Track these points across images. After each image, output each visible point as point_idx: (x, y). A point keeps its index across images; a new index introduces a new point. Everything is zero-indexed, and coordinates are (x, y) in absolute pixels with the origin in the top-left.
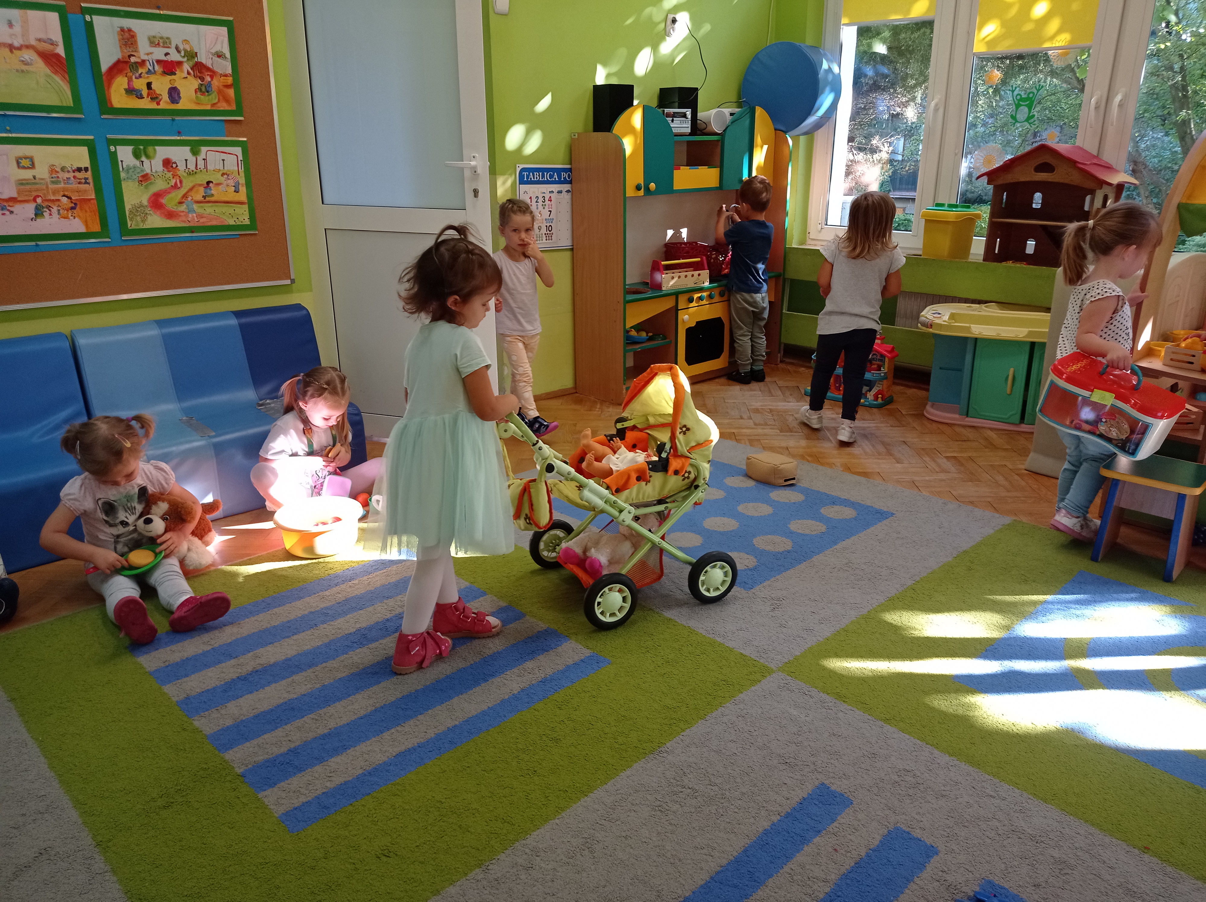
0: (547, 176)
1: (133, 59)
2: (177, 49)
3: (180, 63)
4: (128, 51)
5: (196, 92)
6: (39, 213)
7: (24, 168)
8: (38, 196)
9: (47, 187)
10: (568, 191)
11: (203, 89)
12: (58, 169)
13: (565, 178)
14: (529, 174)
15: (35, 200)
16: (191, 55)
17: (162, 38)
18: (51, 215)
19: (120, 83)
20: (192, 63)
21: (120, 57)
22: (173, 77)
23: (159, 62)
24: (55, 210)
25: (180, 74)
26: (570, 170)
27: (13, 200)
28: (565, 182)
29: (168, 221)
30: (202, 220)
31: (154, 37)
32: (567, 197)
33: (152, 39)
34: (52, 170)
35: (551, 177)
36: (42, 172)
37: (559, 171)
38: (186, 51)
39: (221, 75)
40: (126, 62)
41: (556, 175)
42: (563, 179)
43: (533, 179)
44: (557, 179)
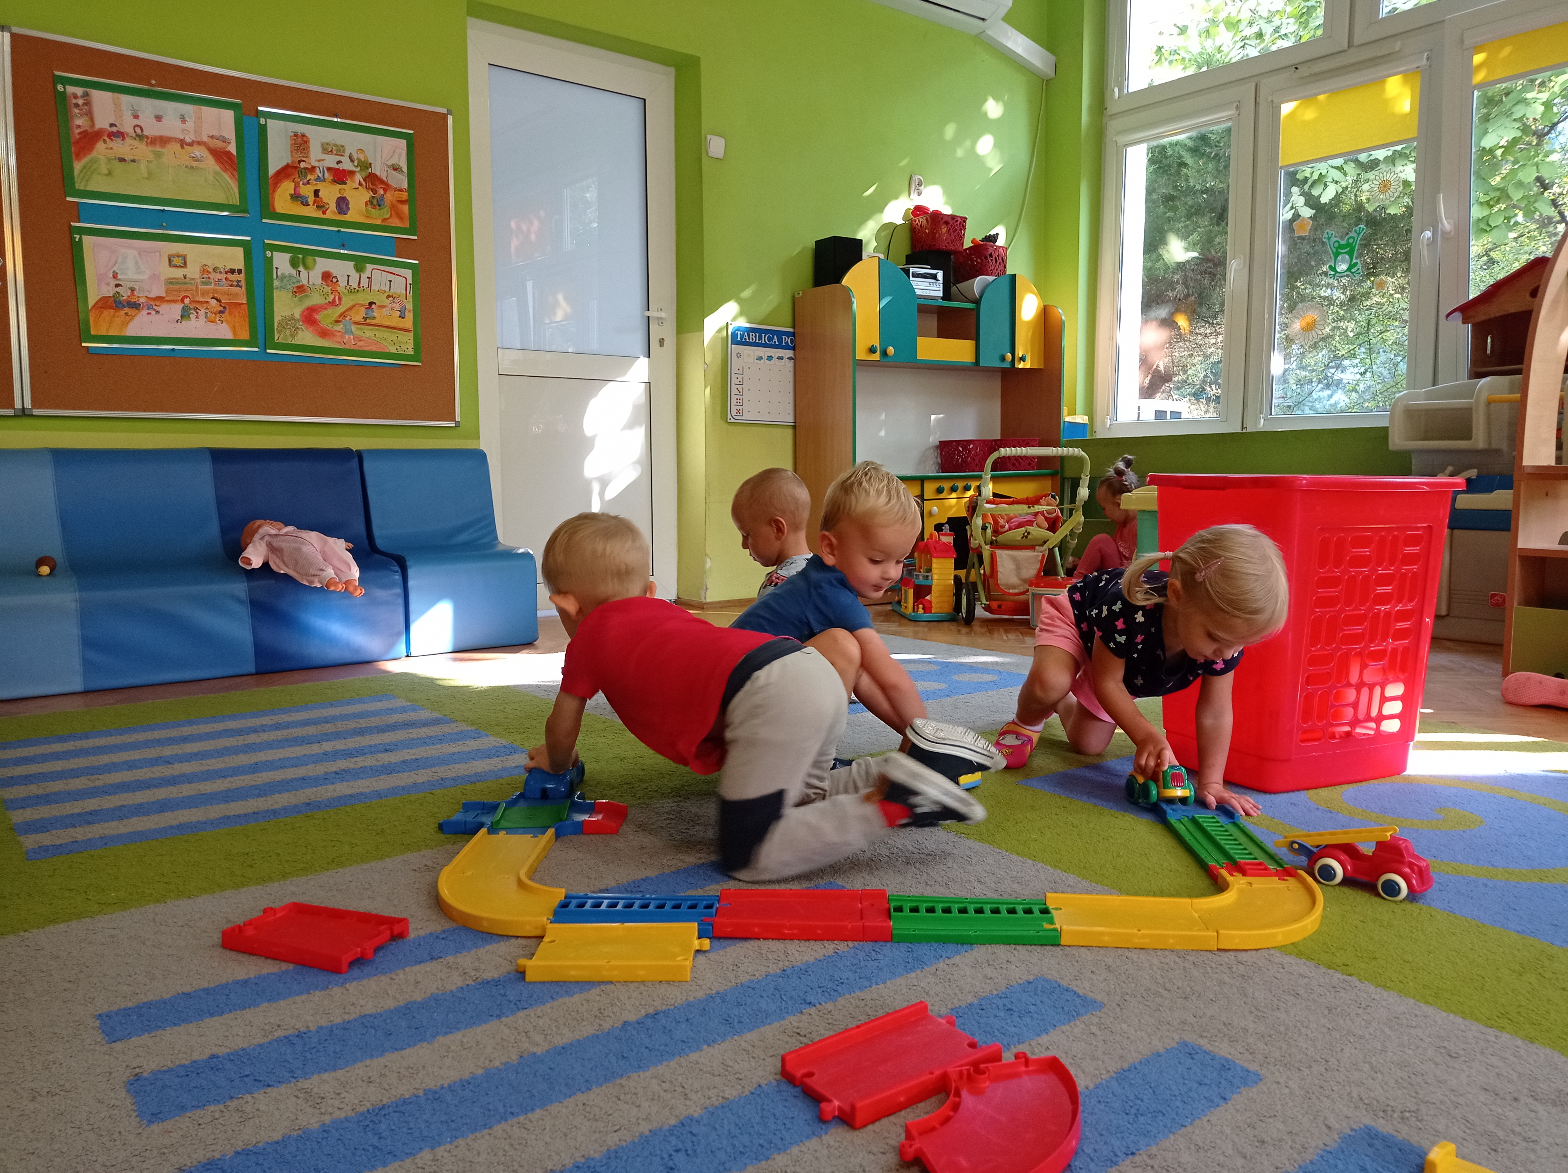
0: (765, 339)
1: (302, 165)
2: (351, 157)
3: (352, 173)
4: (298, 156)
5: (366, 204)
6: (185, 315)
7: (176, 266)
8: (187, 297)
9: (197, 288)
10: (790, 358)
11: (375, 202)
12: (210, 270)
13: (787, 343)
14: (744, 334)
15: (182, 301)
16: (365, 165)
17: (336, 145)
18: (197, 317)
19: (287, 187)
20: (365, 174)
21: (290, 162)
22: (343, 186)
23: (329, 169)
24: (202, 313)
25: (351, 184)
26: (793, 334)
27: (160, 299)
28: (786, 347)
29: (321, 339)
30: (359, 344)
31: (328, 144)
32: (790, 365)
33: (326, 146)
34: (204, 270)
35: (770, 339)
36: (193, 271)
37: (780, 334)
38: (359, 160)
39: (396, 190)
40: (296, 167)
41: (776, 338)
42: (784, 344)
43: (747, 340)
44: (777, 343)
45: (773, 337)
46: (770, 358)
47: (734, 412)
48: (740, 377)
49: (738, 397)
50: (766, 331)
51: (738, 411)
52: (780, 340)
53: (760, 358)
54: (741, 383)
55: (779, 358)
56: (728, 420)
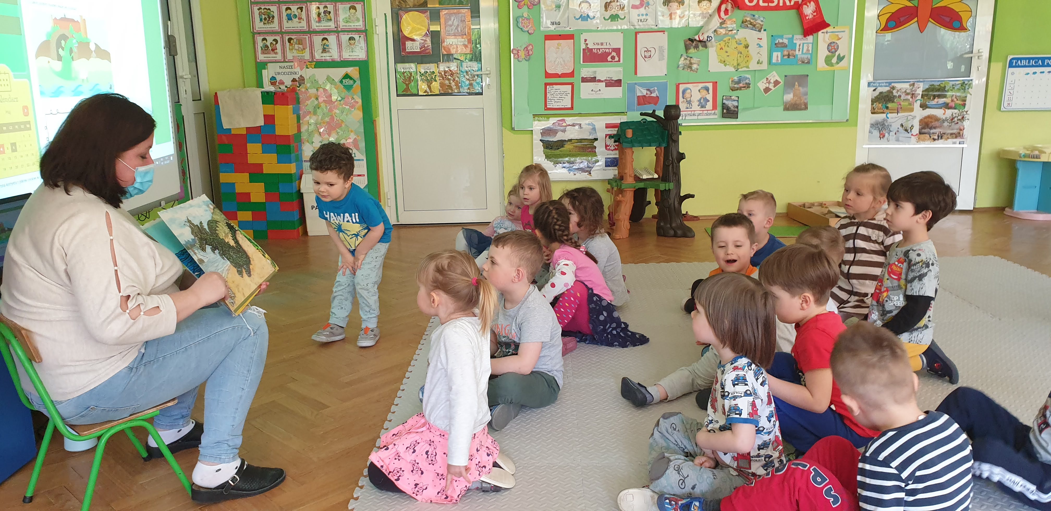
0: (1032, 62)
10: (1049, 72)
13: (1048, 64)
28: (1047, 66)
32: (1048, 76)
35: (1036, 62)
37: (1043, 59)
41: (1040, 61)
42: (1046, 64)
43: (1020, 64)
44: (1041, 64)
45: (1038, 61)
46: (1035, 73)
47: (1006, 105)
48: (1012, 86)
49: (1009, 97)
50: (1033, 59)
51: (1009, 104)
52: (1043, 62)
53: (1028, 74)
54: (1013, 89)
55: (1041, 72)
56: (1002, 110)
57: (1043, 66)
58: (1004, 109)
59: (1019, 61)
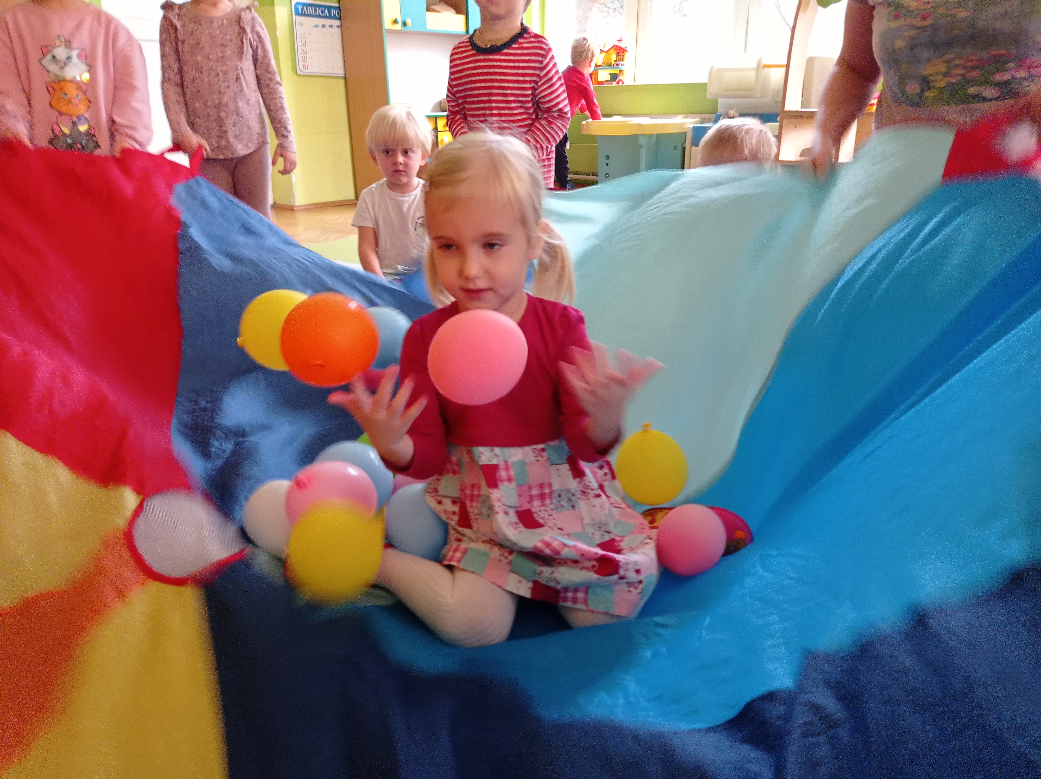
0: (319, 11)
10: (338, 26)
13: (335, 15)
14: (303, 7)
26: (339, 8)
28: (335, 18)
32: (338, 31)
35: (322, 12)
37: (329, 8)
41: (326, 10)
42: (333, 15)
43: (306, 12)
44: (328, 15)
45: (325, 10)
46: (324, 26)
48: (303, 40)
49: (303, 55)
50: (320, 6)
51: (304, 66)
52: (330, 12)
53: (316, 26)
54: (305, 45)
55: (330, 26)
56: (298, 73)
57: (330, 17)
58: (301, 73)
59: (305, 8)
